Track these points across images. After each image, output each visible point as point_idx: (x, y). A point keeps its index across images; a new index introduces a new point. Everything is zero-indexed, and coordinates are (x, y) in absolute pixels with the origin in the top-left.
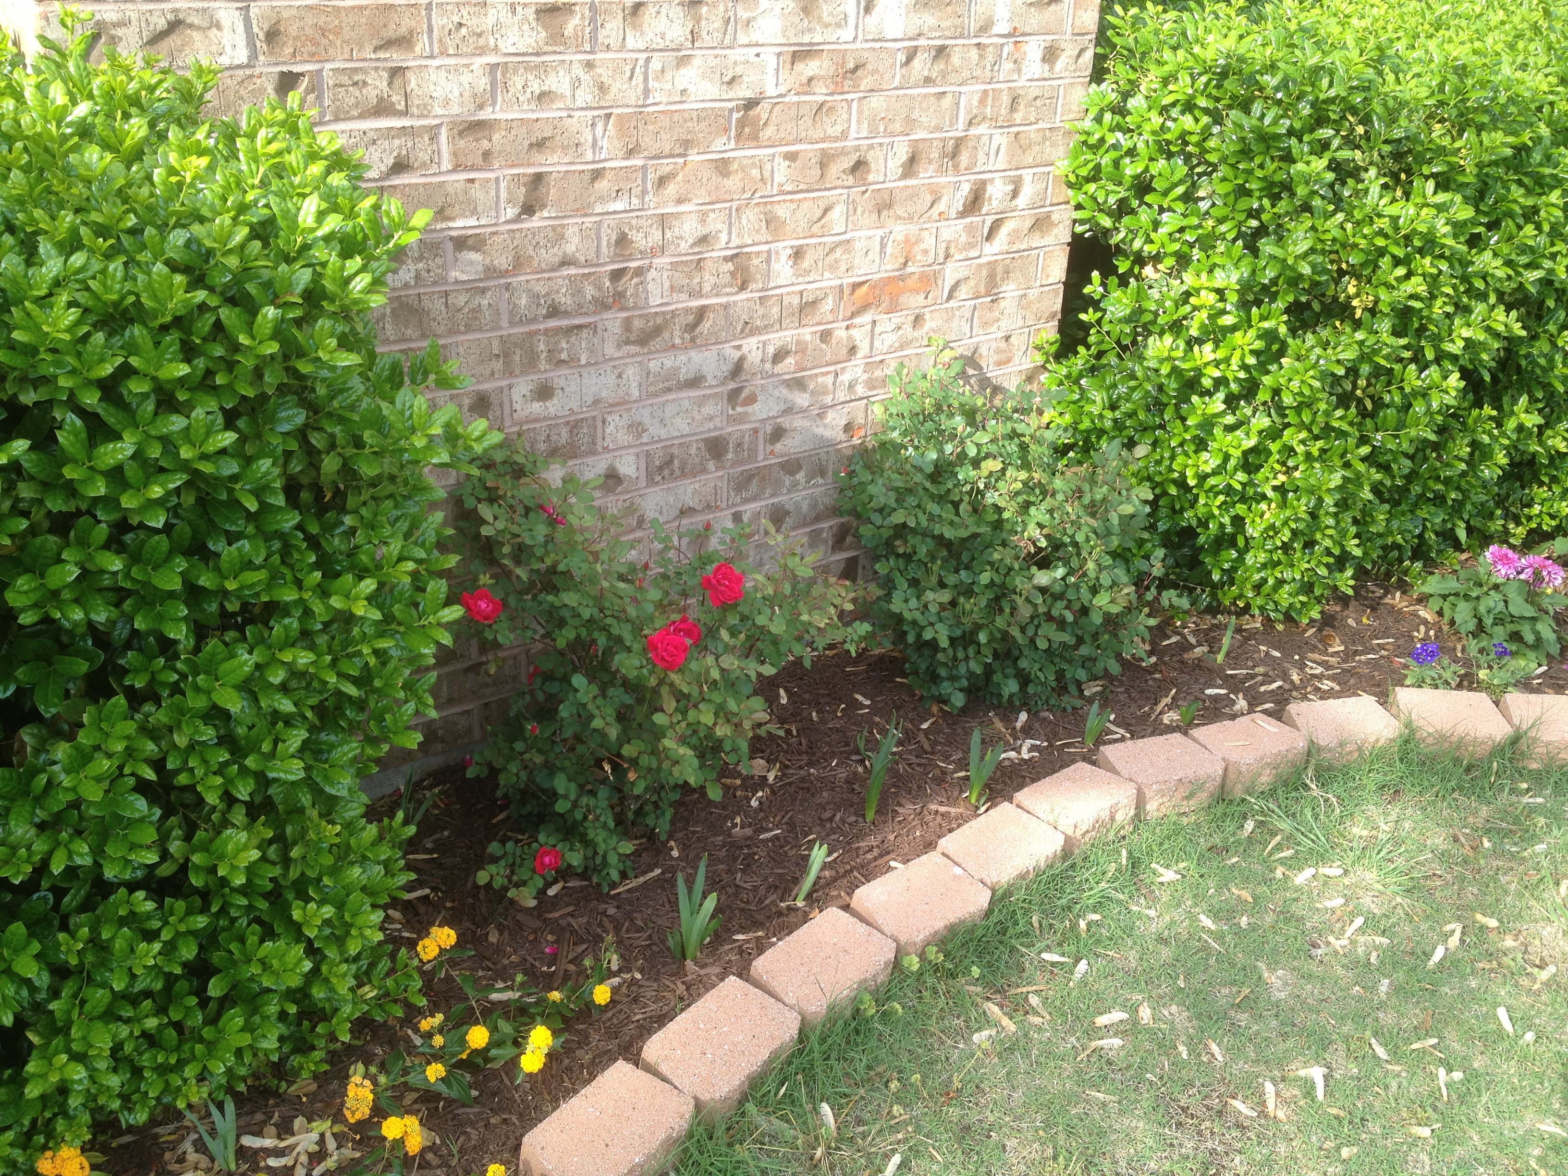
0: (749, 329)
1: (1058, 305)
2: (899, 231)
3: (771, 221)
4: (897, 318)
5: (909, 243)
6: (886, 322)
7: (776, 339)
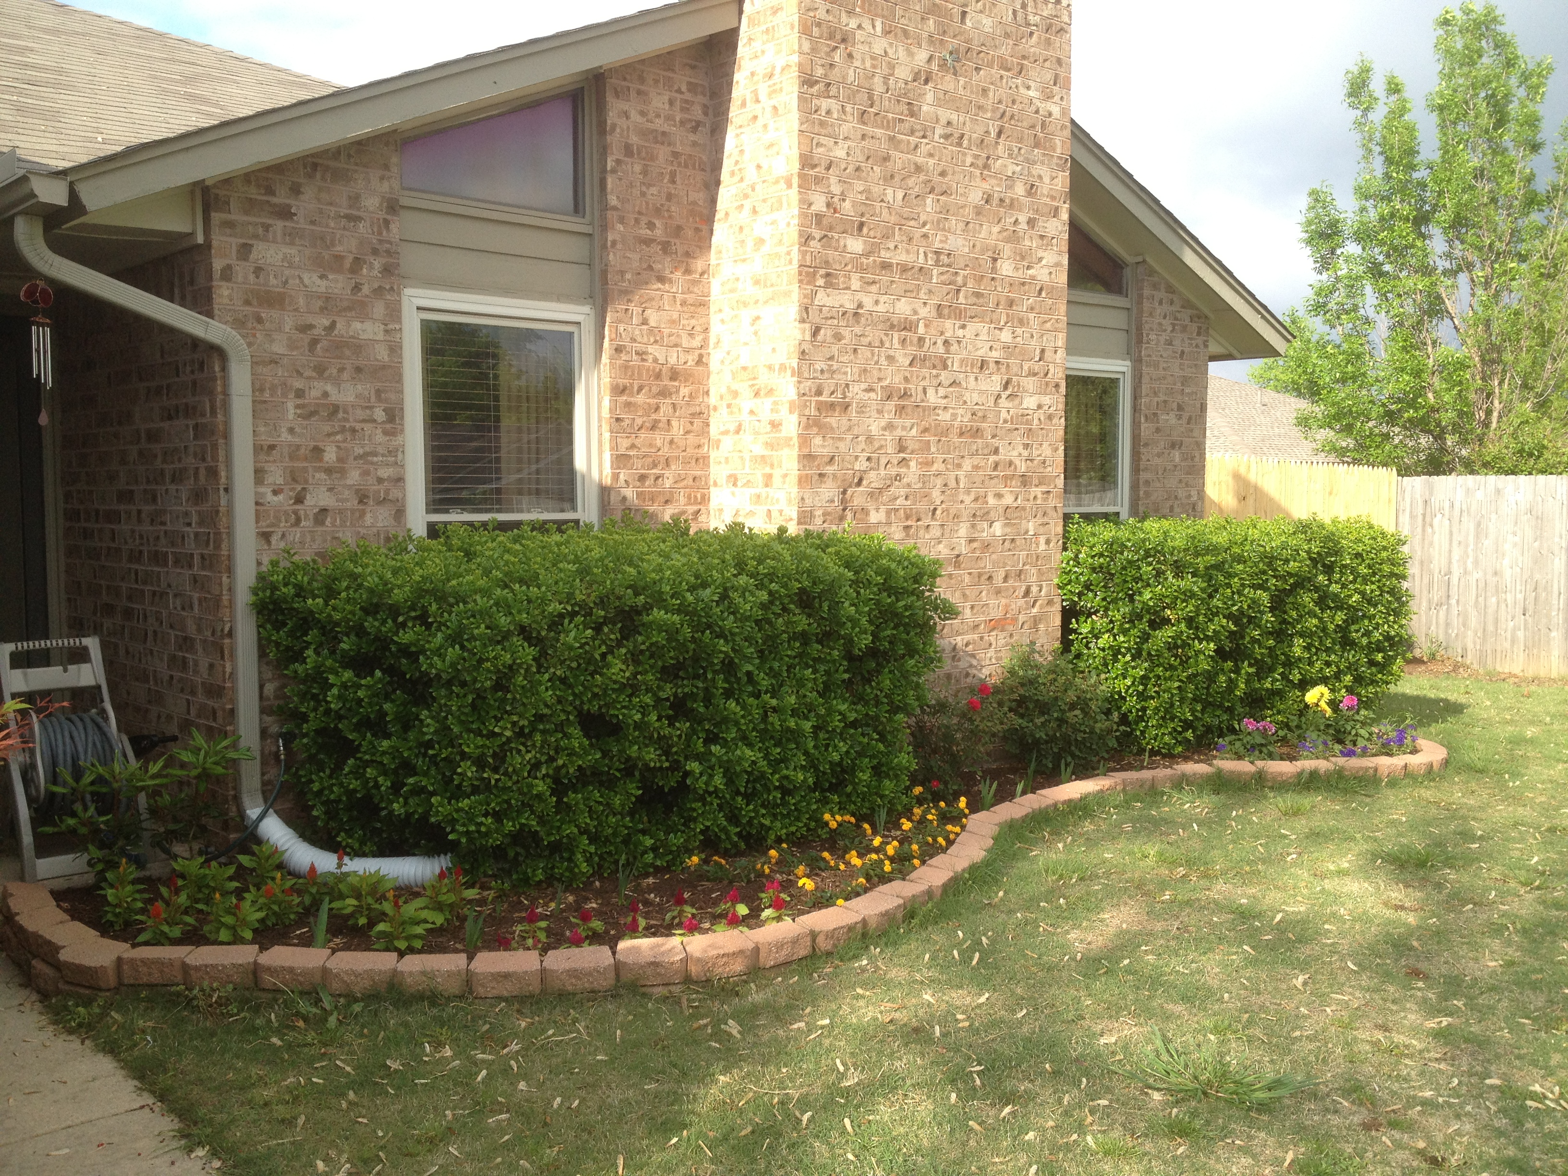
0: (958, 634)
1: (1059, 634)
2: (1004, 601)
3: (964, 595)
4: (1004, 634)
5: (1007, 606)
6: (1001, 635)
7: (968, 637)
